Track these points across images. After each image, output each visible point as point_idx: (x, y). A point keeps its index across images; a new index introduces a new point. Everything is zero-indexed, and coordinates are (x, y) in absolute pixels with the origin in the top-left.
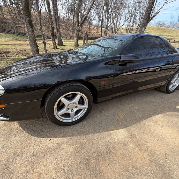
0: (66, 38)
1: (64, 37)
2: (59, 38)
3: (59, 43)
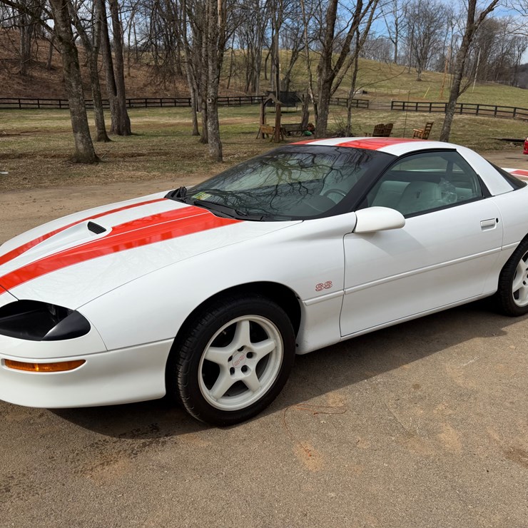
2: (119, 110)
3: (119, 126)
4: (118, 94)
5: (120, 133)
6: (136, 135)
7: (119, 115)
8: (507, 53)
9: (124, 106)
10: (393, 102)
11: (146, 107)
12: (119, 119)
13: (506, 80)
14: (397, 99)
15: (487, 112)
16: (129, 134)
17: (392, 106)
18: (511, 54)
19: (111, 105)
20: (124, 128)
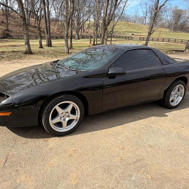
0: (56, 38)
1: (54, 37)
2: (48, 39)
3: (48, 44)
4: (48, 34)
5: (48, 46)
6: (53, 47)
7: (48, 40)
8: (186, 21)
9: (50, 38)
10: (140, 38)
11: (61, 38)
12: (48, 42)
13: (185, 30)
14: (142, 37)
15: (172, 41)
16: (51, 46)
17: (140, 39)
18: (187, 22)
19: (46, 37)
20: (50, 45)
